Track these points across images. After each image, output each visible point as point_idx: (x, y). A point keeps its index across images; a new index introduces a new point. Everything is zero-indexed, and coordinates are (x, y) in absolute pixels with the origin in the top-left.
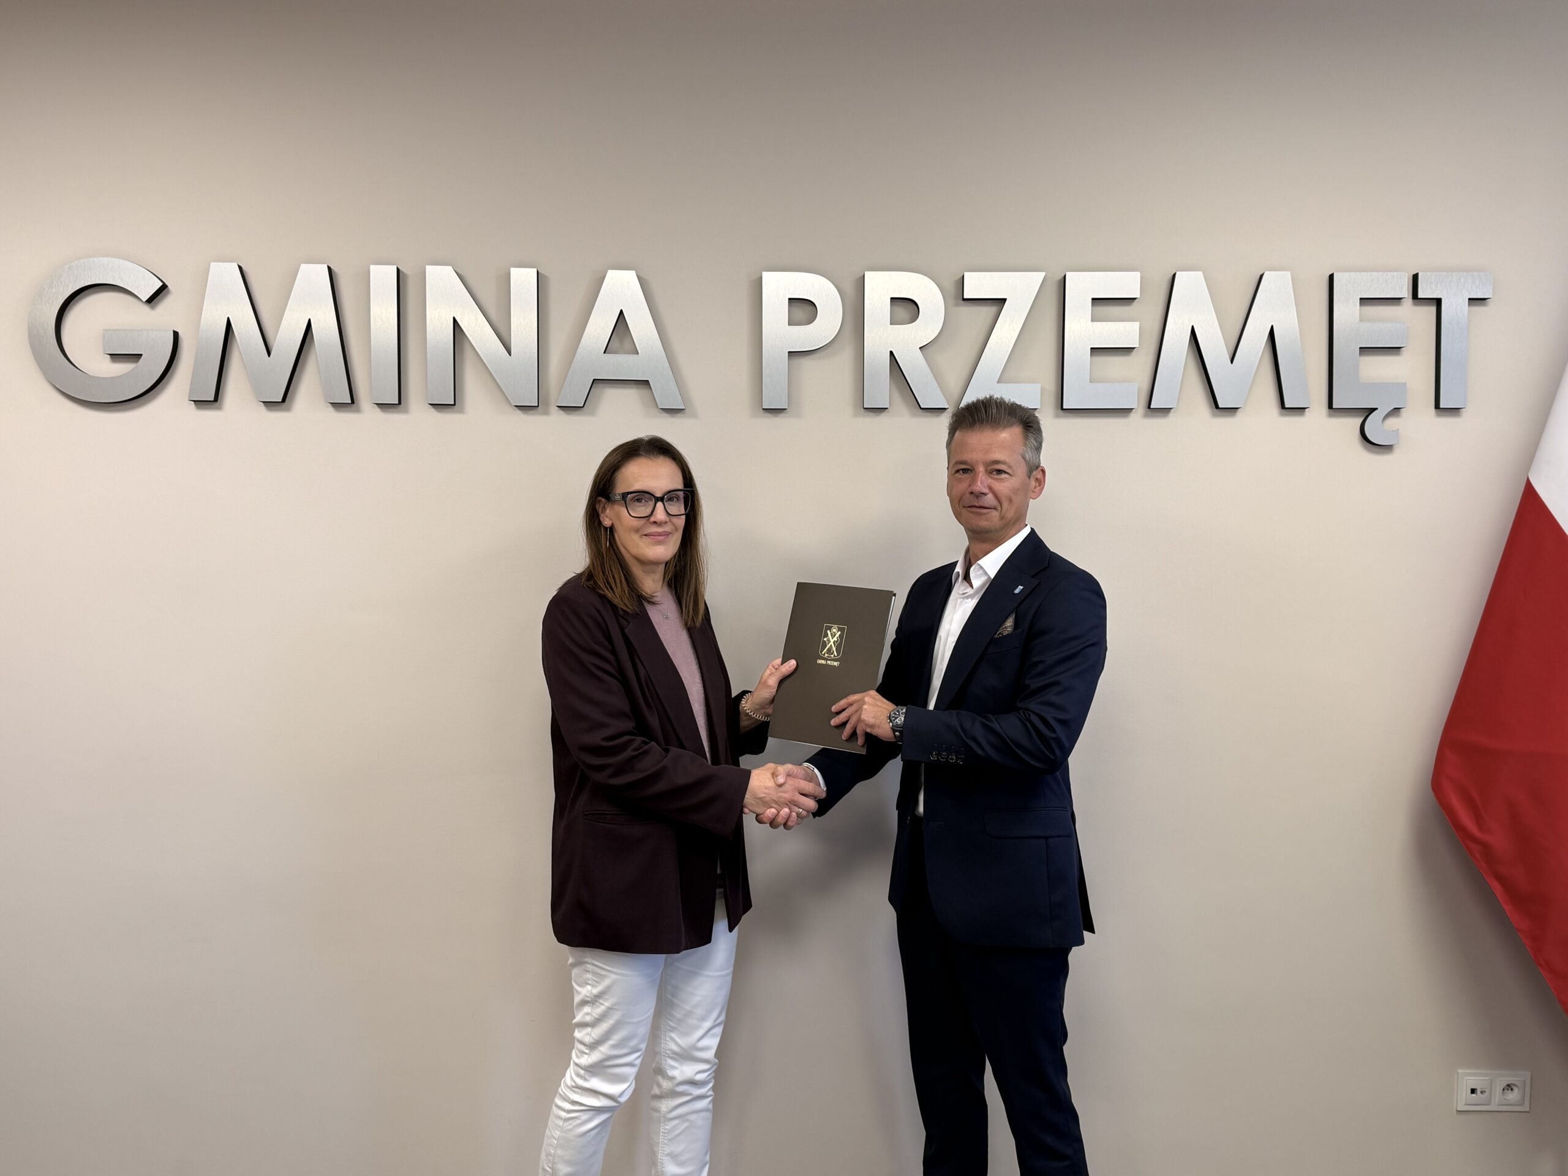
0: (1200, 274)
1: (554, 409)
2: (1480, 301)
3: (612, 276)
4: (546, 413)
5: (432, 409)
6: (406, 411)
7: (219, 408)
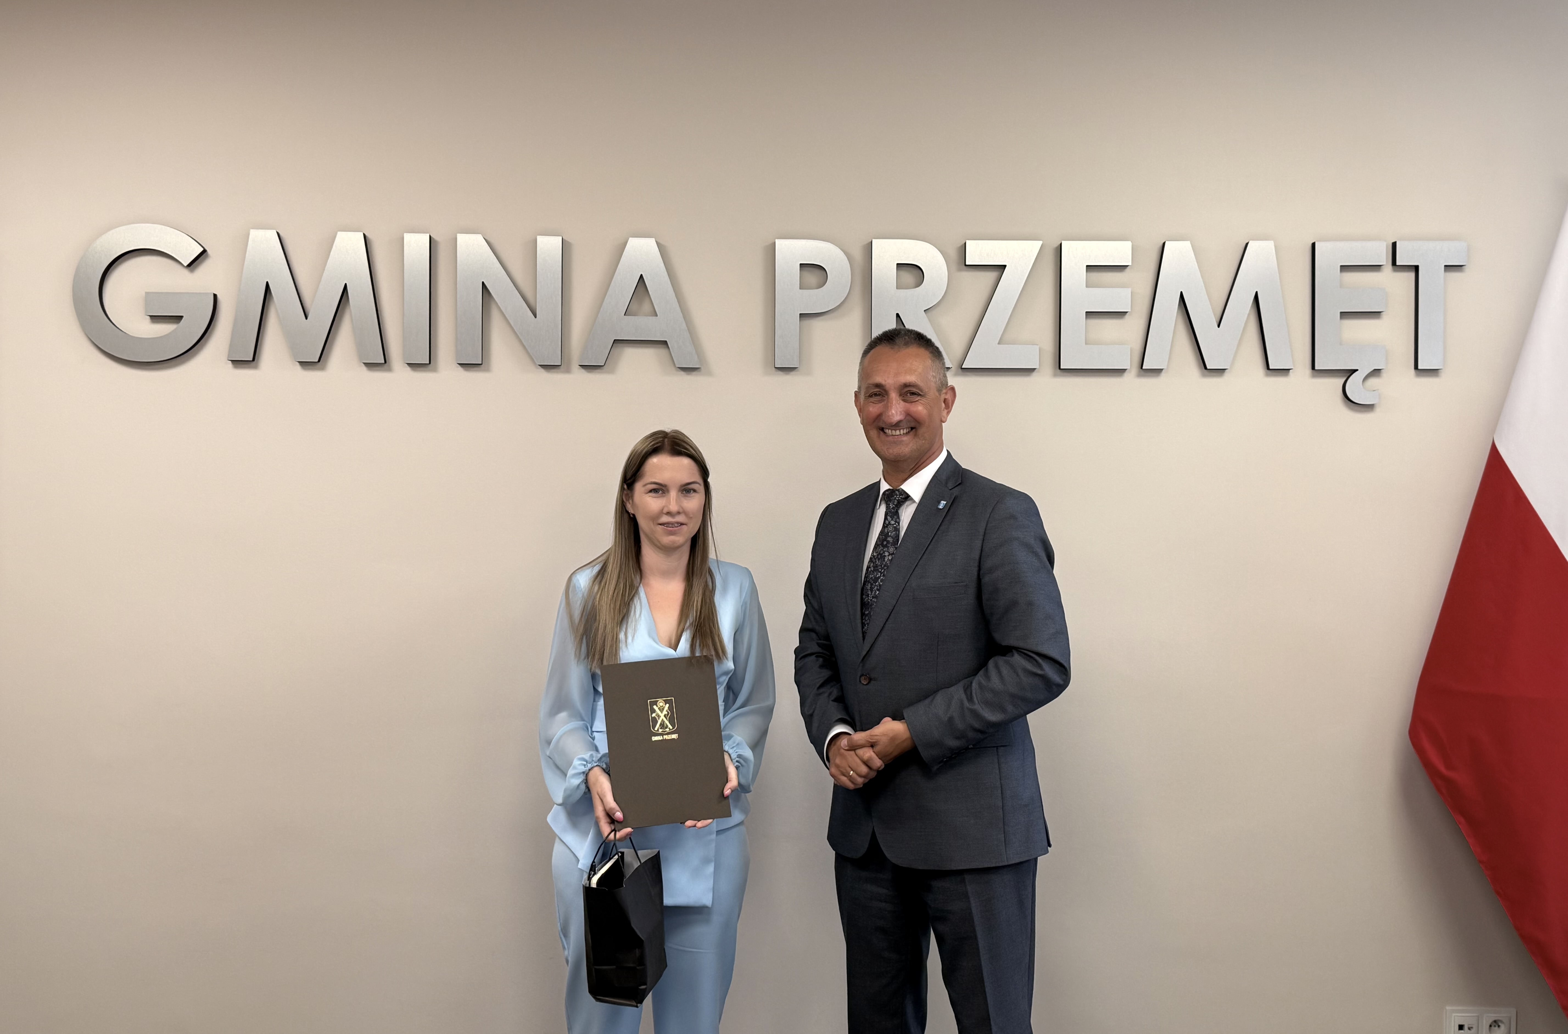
0: (1189, 242)
1: (575, 368)
2: (1456, 267)
3: (633, 243)
4: (568, 371)
5: (460, 368)
6: (435, 370)
7: (256, 368)
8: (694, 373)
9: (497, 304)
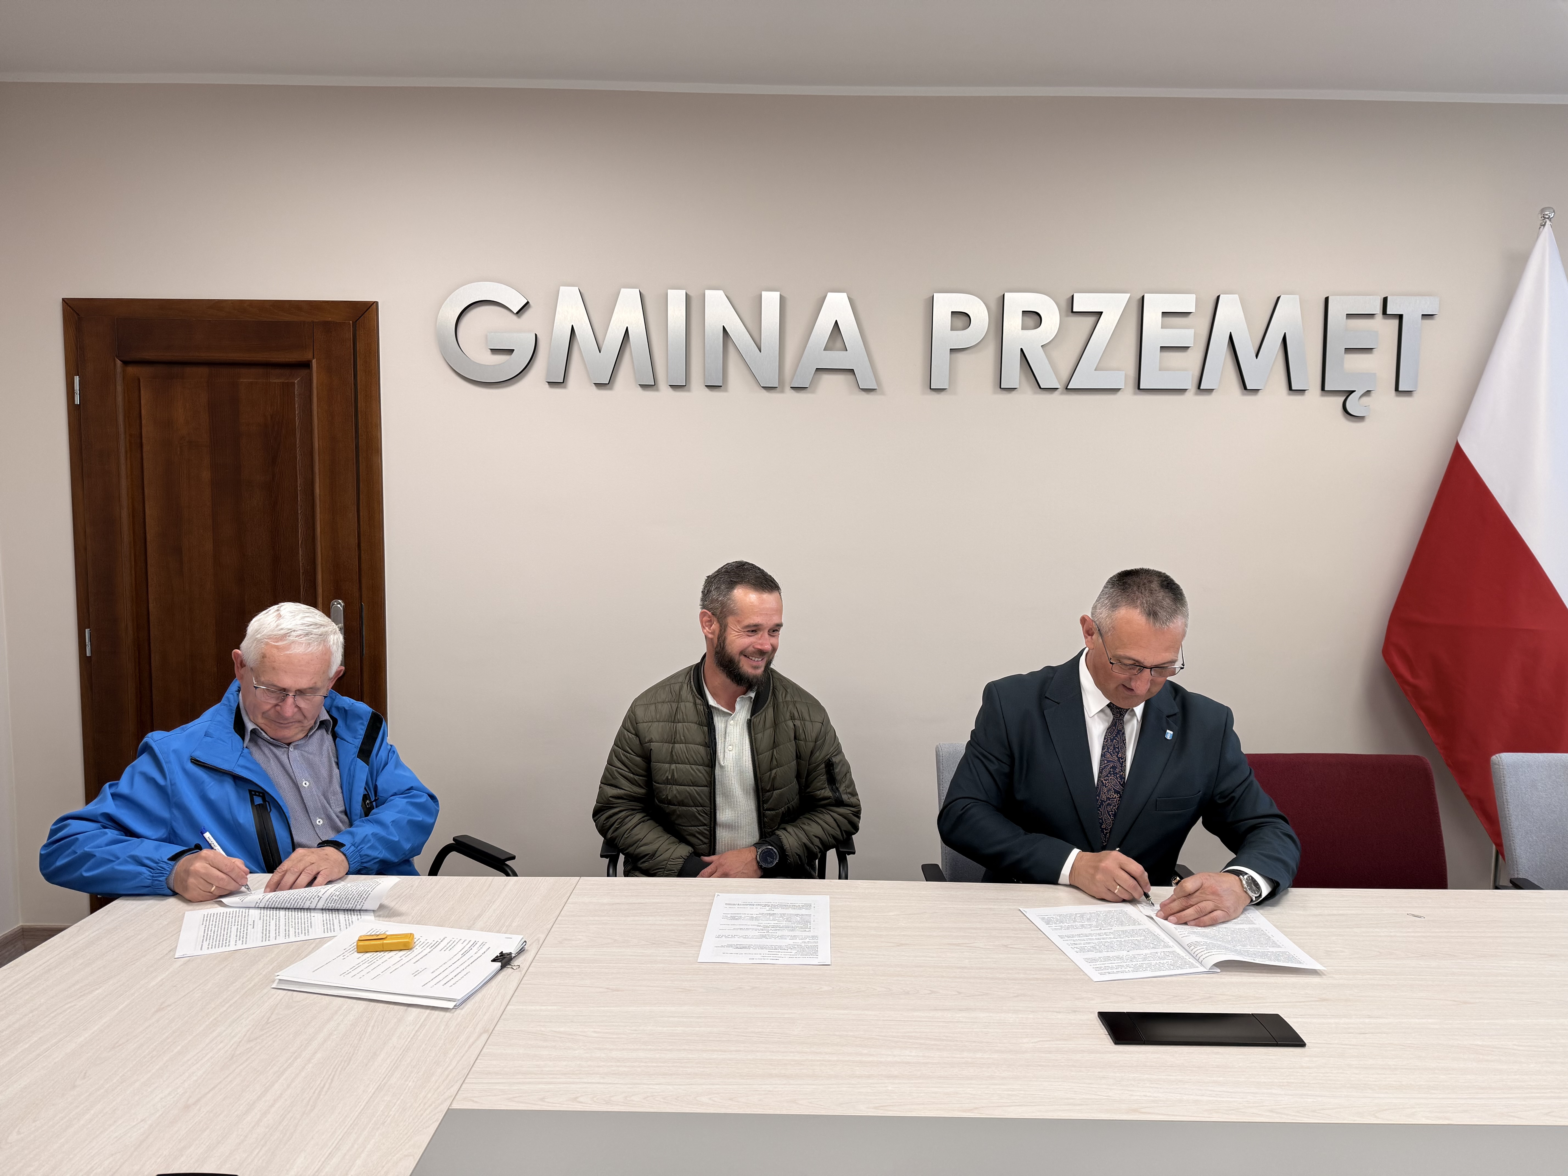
0: (1237, 295)
2: (1430, 316)
3: (830, 296)
5: (706, 389)
7: (565, 387)
8: (873, 393)
9: (733, 341)
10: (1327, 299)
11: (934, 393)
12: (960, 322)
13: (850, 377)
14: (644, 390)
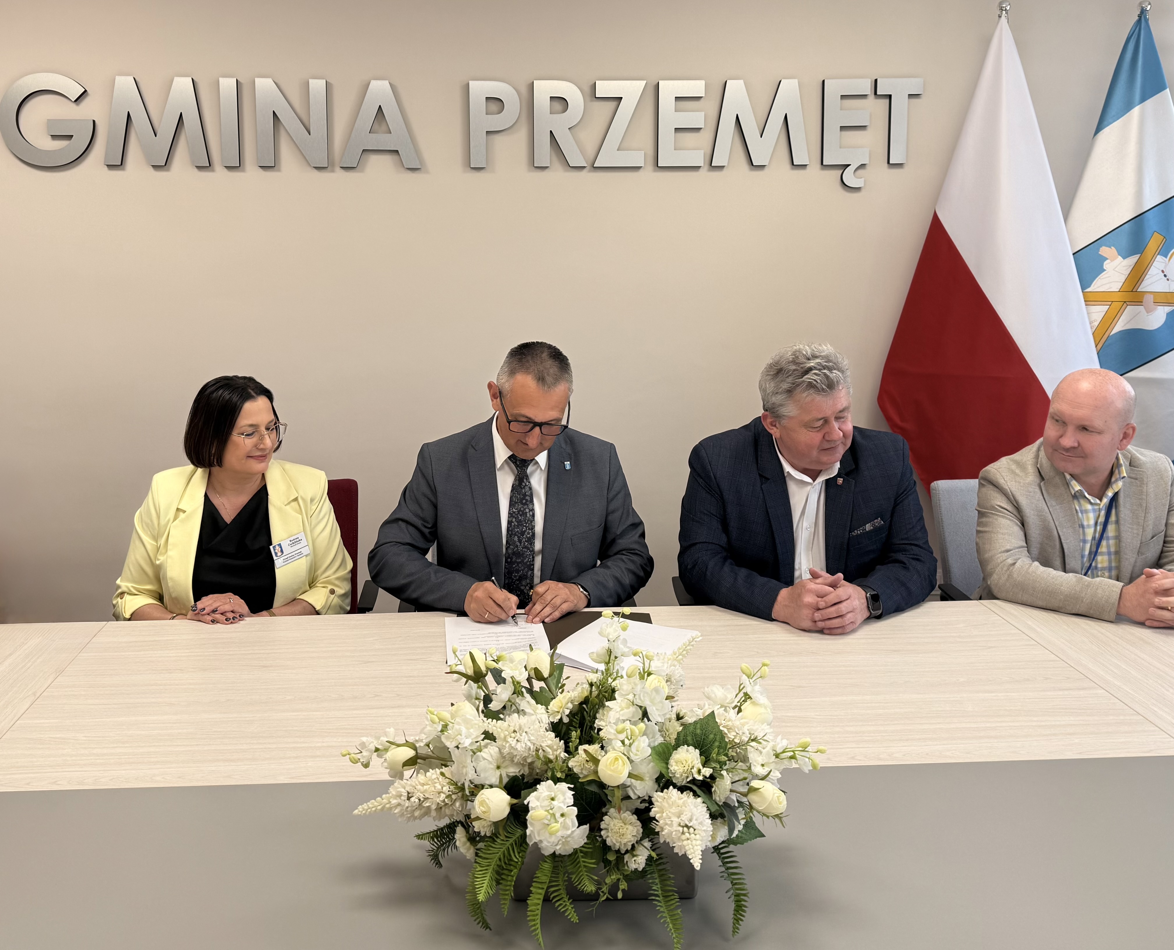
0: (742, 81)
1: (338, 169)
2: (917, 96)
3: (374, 83)
4: (333, 171)
5: (260, 170)
6: (243, 171)
7: (123, 169)
8: (417, 172)
9: (283, 126)
10: (824, 81)
11: (474, 171)
12: (494, 107)
13: (395, 157)
14: (200, 171)
